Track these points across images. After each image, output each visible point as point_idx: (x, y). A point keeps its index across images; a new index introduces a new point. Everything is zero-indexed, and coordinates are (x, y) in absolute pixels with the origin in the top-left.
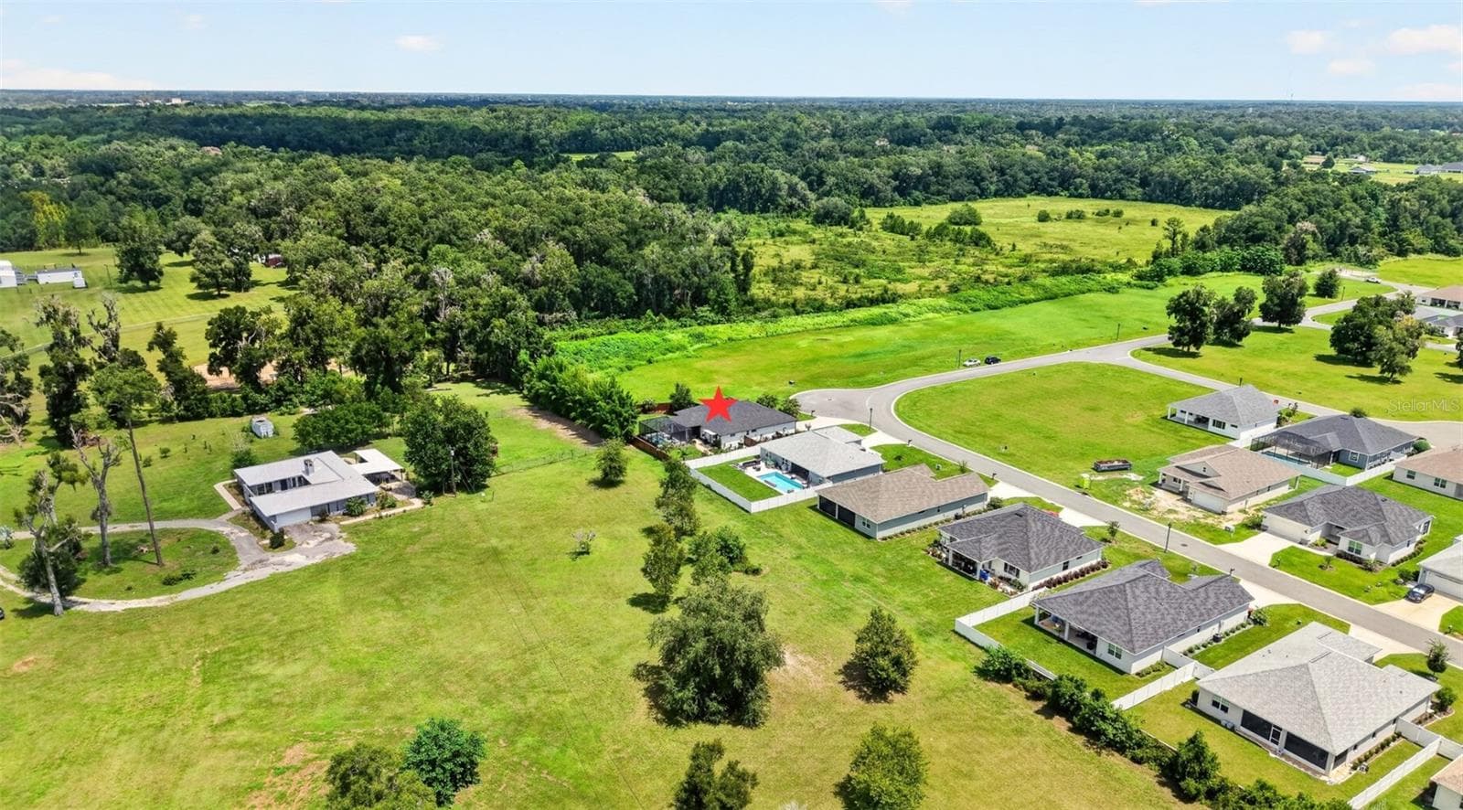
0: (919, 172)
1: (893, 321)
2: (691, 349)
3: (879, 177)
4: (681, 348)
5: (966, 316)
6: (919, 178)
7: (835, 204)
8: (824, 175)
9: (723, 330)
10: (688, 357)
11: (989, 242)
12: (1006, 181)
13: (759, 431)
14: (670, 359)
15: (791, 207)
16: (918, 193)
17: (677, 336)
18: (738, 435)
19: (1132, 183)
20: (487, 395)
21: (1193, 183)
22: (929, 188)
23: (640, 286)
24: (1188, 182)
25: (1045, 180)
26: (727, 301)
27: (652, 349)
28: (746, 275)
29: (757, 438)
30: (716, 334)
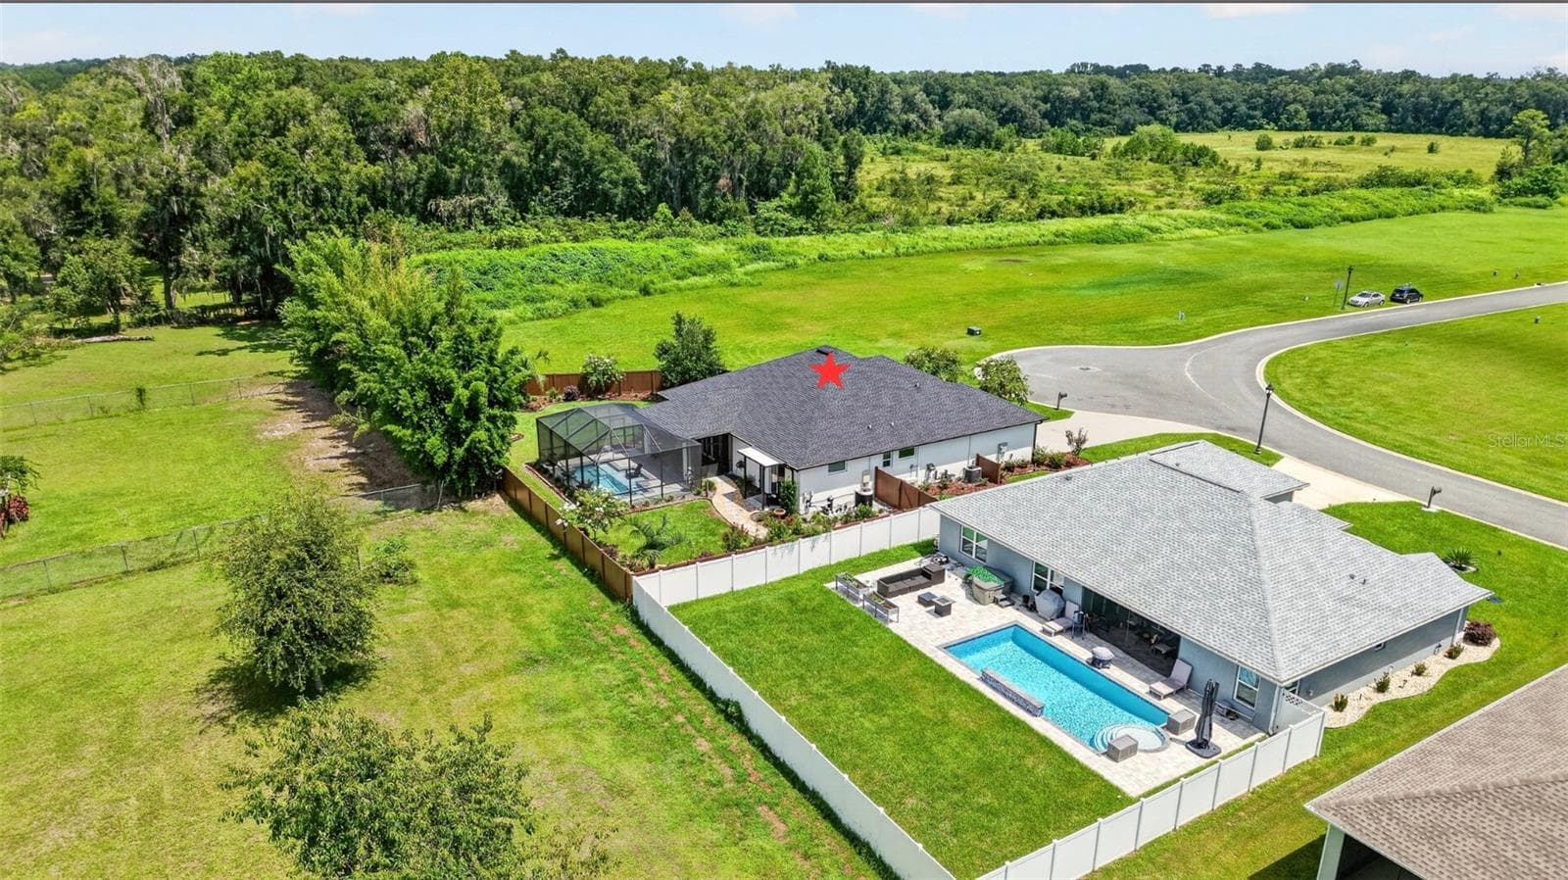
0: (1076, 93)
1: (1134, 238)
2: (740, 271)
3: (1024, 97)
4: (715, 267)
5: (1260, 235)
6: (1076, 102)
7: (973, 117)
8: (949, 93)
9: (809, 244)
10: (733, 285)
11: (1214, 158)
12: (1190, 111)
13: (924, 455)
14: (692, 288)
15: (906, 128)
16: (1074, 122)
17: (717, 250)
18: (855, 468)
19: (1372, 108)
20: (224, 352)
21: (1466, 104)
22: (1088, 117)
23: (649, 166)
24: (1458, 102)
25: (1243, 109)
26: (815, 190)
27: (656, 268)
28: (850, 174)
29: (916, 478)
30: (795, 248)
